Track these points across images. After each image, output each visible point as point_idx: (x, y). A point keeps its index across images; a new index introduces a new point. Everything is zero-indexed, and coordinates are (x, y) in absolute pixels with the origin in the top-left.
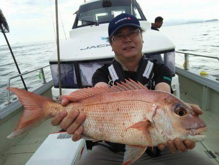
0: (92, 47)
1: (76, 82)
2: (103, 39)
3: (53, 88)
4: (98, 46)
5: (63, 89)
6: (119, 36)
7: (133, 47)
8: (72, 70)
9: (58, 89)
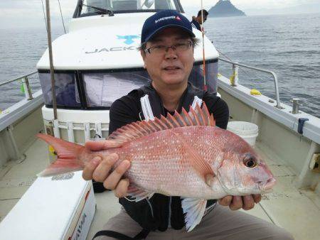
0: (103, 50)
1: (78, 101)
2: (120, 37)
3: (44, 108)
4: (111, 50)
5: (58, 110)
6: (159, 47)
7: (179, 68)
8: (73, 83)
9: (52, 110)
